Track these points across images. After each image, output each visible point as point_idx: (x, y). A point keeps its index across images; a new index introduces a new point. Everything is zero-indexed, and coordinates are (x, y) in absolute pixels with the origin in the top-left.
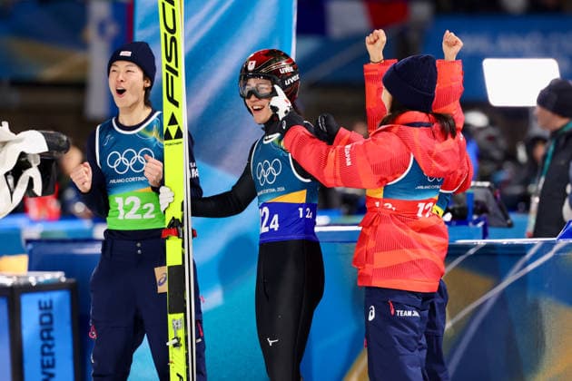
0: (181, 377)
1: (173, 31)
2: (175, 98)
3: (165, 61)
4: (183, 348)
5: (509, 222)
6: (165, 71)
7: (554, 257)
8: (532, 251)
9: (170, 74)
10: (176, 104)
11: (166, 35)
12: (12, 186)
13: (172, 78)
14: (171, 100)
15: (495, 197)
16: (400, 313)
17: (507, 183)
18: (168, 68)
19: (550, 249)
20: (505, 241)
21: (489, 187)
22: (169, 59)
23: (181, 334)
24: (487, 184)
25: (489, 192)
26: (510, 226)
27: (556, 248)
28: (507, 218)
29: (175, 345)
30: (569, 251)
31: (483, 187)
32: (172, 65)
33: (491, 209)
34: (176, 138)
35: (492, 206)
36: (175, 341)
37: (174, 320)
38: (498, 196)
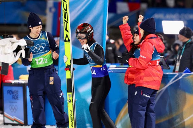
0: (71, 111)
1: (66, 10)
2: (67, 30)
3: (64, 19)
4: (72, 103)
5: (169, 68)
6: (64, 21)
7: (182, 78)
8: (176, 76)
9: (66, 23)
10: (68, 31)
11: (64, 11)
12: (15, 55)
13: (66, 24)
14: (66, 30)
15: (165, 60)
16: (144, 95)
17: (168, 56)
18: (65, 21)
19: (181, 76)
20: (168, 73)
21: (163, 58)
22: (65, 18)
23: (71, 98)
24: (163, 57)
25: (163, 59)
26: (169, 69)
27: (183, 75)
28: (168, 67)
29: (69, 102)
30: (186, 76)
31: (162, 57)
32: (66, 20)
33: (164, 64)
34: (68, 41)
35: (164, 63)
36: (69, 101)
37: (69, 94)
38: (166, 60)
